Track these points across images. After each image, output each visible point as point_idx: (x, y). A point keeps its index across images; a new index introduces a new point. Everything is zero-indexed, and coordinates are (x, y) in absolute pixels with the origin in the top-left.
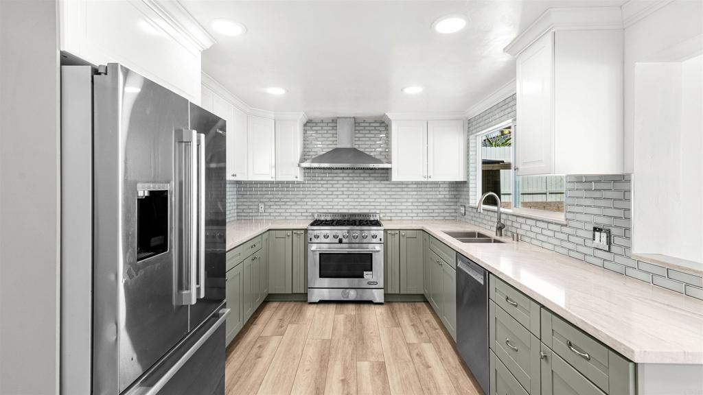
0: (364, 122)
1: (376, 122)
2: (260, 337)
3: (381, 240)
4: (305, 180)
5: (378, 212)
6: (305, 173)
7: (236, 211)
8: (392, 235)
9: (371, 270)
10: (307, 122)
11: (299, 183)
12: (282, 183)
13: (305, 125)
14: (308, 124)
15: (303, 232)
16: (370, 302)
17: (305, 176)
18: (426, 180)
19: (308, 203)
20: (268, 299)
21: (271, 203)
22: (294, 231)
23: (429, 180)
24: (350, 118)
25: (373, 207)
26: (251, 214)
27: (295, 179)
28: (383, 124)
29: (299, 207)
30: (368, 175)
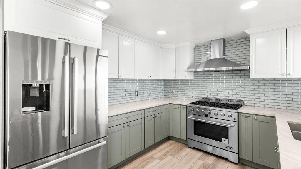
0: (232, 40)
1: (241, 38)
2: (152, 157)
3: (235, 119)
4: (194, 79)
5: (243, 99)
6: (194, 75)
7: (163, 93)
8: (245, 117)
9: (228, 138)
10: (196, 47)
11: (191, 80)
12: (178, 80)
13: (194, 49)
14: (197, 48)
15: (185, 107)
16: (227, 160)
17: (194, 77)
18: (285, 77)
19: (196, 91)
20: (169, 138)
21: (178, 90)
22: (181, 106)
23: (288, 77)
24: (220, 39)
25: (239, 96)
26: (169, 95)
27: (185, 78)
28: (245, 39)
29: (191, 93)
30: (235, 74)
